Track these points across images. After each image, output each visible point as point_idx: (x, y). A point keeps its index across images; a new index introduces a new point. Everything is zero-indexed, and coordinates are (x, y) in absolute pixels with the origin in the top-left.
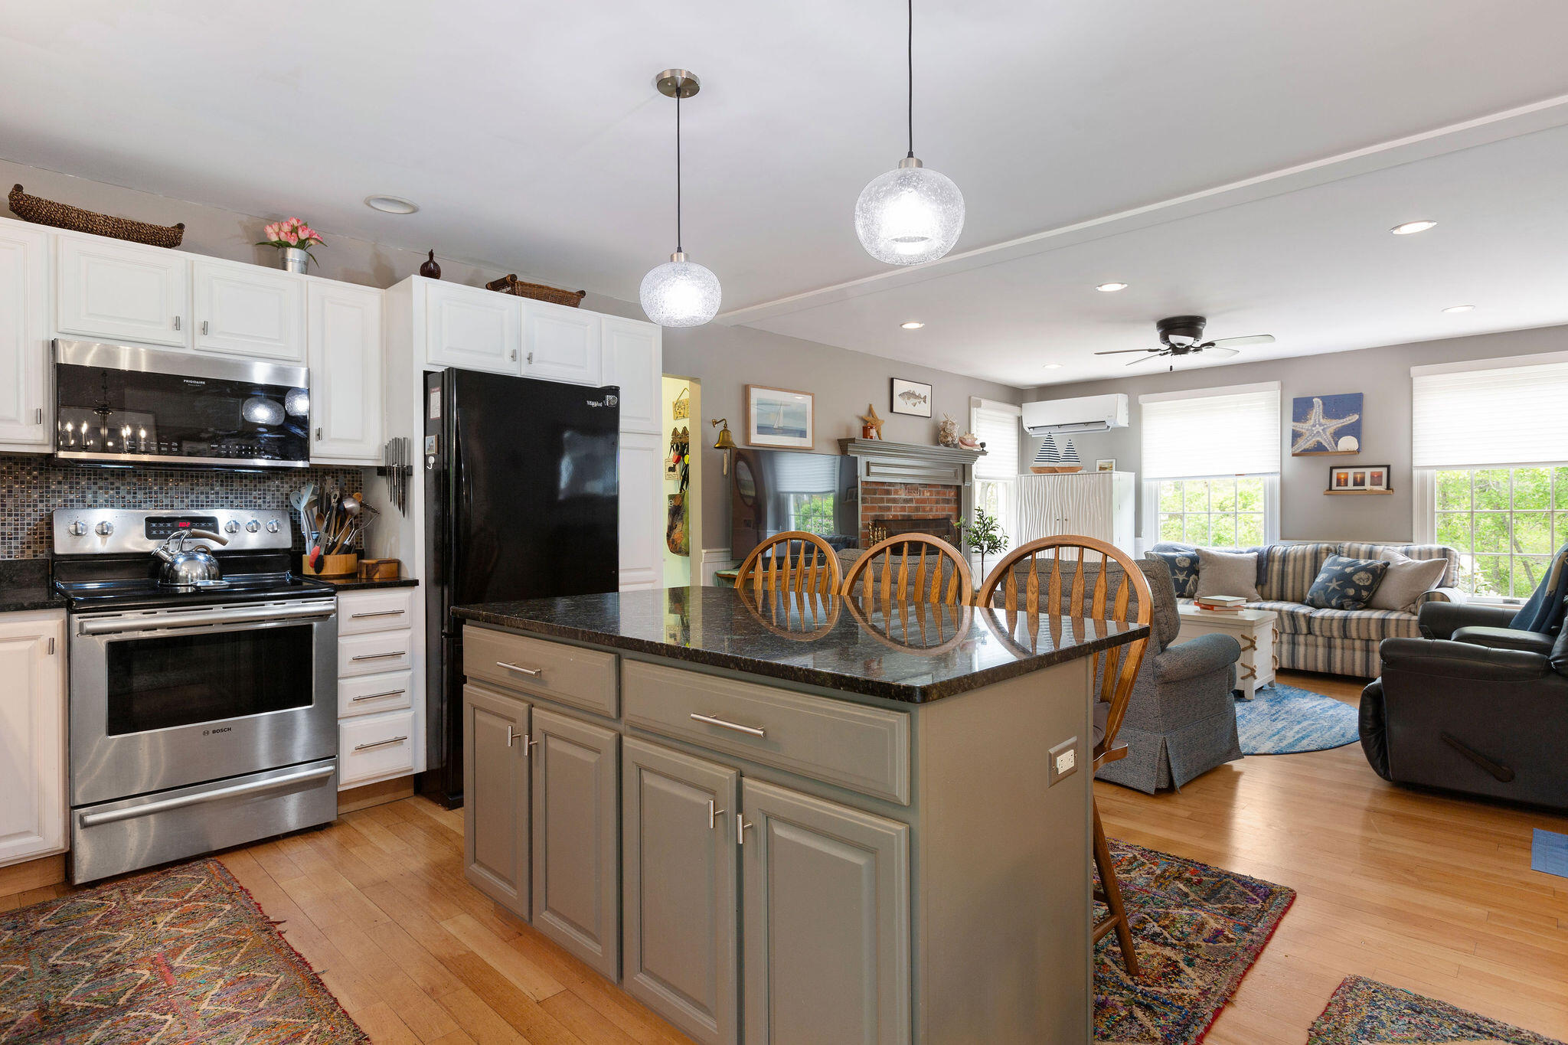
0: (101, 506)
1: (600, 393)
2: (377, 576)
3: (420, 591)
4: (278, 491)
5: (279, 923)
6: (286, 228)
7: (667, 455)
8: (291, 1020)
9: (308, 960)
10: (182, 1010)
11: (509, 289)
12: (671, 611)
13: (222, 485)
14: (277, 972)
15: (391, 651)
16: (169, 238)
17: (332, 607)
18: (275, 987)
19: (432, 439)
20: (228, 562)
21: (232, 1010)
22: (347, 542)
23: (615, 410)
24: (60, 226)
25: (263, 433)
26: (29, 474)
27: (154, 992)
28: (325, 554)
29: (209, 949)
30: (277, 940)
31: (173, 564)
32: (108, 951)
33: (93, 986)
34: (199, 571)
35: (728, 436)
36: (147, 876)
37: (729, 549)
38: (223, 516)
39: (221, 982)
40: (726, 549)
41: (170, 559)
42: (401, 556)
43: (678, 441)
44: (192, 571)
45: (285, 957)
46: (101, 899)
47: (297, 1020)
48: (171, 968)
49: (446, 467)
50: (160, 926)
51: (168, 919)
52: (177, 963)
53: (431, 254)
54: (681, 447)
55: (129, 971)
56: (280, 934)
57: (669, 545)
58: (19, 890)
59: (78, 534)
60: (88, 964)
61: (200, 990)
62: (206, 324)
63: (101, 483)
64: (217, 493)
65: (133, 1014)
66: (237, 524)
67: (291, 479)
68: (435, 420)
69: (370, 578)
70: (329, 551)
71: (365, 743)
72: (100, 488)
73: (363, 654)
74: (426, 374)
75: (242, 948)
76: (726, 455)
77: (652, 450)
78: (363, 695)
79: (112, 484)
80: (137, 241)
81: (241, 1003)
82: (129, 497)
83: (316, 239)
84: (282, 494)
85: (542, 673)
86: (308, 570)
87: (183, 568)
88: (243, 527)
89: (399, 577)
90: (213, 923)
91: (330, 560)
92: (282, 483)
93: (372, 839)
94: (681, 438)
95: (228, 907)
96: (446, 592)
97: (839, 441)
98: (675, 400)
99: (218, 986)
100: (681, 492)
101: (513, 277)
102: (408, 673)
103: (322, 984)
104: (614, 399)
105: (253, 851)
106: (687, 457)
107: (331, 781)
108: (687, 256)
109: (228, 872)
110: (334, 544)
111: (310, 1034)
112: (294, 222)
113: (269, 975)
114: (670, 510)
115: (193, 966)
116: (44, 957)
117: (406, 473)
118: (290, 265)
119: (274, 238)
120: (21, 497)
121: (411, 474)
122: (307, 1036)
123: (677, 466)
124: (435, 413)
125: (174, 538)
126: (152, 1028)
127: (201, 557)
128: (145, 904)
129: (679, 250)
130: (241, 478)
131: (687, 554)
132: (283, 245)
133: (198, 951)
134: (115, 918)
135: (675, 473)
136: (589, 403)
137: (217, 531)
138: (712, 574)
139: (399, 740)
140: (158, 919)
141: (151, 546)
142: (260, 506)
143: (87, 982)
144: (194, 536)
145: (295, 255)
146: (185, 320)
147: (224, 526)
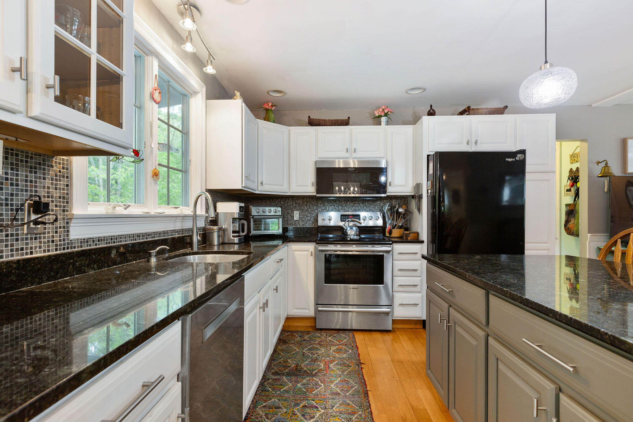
0: (330, 211)
1: (513, 154)
2: (409, 238)
3: (425, 245)
4: (379, 205)
5: (363, 364)
6: (381, 110)
7: (566, 183)
8: (354, 405)
9: (367, 383)
10: (326, 384)
11: (467, 113)
12: (566, 266)
13: (362, 204)
14: (356, 383)
15: (413, 268)
16: (345, 123)
17: (390, 249)
18: (353, 389)
19: (430, 182)
20: (363, 230)
21: (339, 391)
22: (400, 225)
23: (523, 163)
24: (319, 126)
25: (372, 185)
26: (314, 201)
27: (322, 374)
28: (392, 229)
29: (340, 365)
30: (360, 371)
31: (346, 230)
32: (317, 354)
33: (309, 364)
34: (353, 233)
35: (608, 169)
36: (334, 332)
37: (608, 234)
38: (363, 214)
39: (339, 379)
40: (606, 234)
41: (345, 228)
42: (419, 231)
43: (573, 175)
44: (352, 233)
45: (360, 379)
46: (321, 335)
47: (356, 407)
48: (329, 367)
49: (434, 194)
50: (331, 350)
51: (334, 349)
52: (331, 366)
53: (431, 106)
54: (574, 178)
55: (319, 363)
56: (362, 368)
57: (566, 231)
58: (305, 325)
59: (324, 220)
60: (311, 356)
61: (333, 379)
62: (355, 149)
63: (330, 204)
64: (361, 206)
65: (315, 379)
66: (366, 217)
67: (383, 201)
68: (431, 174)
69: (407, 239)
70: (394, 228)
71: (403, 303)
72: (330, 205)
73: (402, 268)
74: (428, 156)
75: (349, 369)
76: (606, 181)
77: (548, 180)
78: (402, 284)
79: (333, 204)
80: (337, 125)
81: (342, 390)
82: (337, 208)
83: (390, 112)
84: (381, 207)
85: (453, 292)
86: (387, 234)
87: (349, 232)
88: (367, 218)
89: (418, 239)
90: (345, 356)
91: (394, 231)
92: (381, 202)
93: (403, 342)
94: (575, 173)
95: (350, 351)
96: (434, 246)
98: (571, 153)
99: (338, 380)
100: (574, 202)
101: (469, 108)
102: (420, 278)
103: (368, 396)
104: (522, 156)
105: (364, 332)
106: (579, 184)
107: (391, 314)
108: (551, 65)
109: (355, 338)
110: (396, 225)
111: (358, 415)
112: (384, 107)
113: (353, 383)
114: (566, 212)
115: (335, 369)
116: (303, 349)
117: (420, 197)
118: (382, 123)
119: (377, 115)
120: (312, 208)
121: (422, 198)
122: (356, 415)
123: (572, 189)
124: (431, 172)
125: (347, 221)
126: (317, 387)
127: (354, 228)
128: (330, 341)
129: (546, 62)
130: (368, 201)
131: (578, 235)
132: (380, 117)
133: (337, 364)
134: (322, 343)
135: (571, 192)
136: (507, 159)
137: (360, 220)
138: (596, 247)
139: (416, 305)
140: (332, 348)
141: (341, 224)
142: (374, 211)
143: (309, 362)
144: (353, 221)
145: (384, 119)
146: (349, 148)
147: (362, 218)
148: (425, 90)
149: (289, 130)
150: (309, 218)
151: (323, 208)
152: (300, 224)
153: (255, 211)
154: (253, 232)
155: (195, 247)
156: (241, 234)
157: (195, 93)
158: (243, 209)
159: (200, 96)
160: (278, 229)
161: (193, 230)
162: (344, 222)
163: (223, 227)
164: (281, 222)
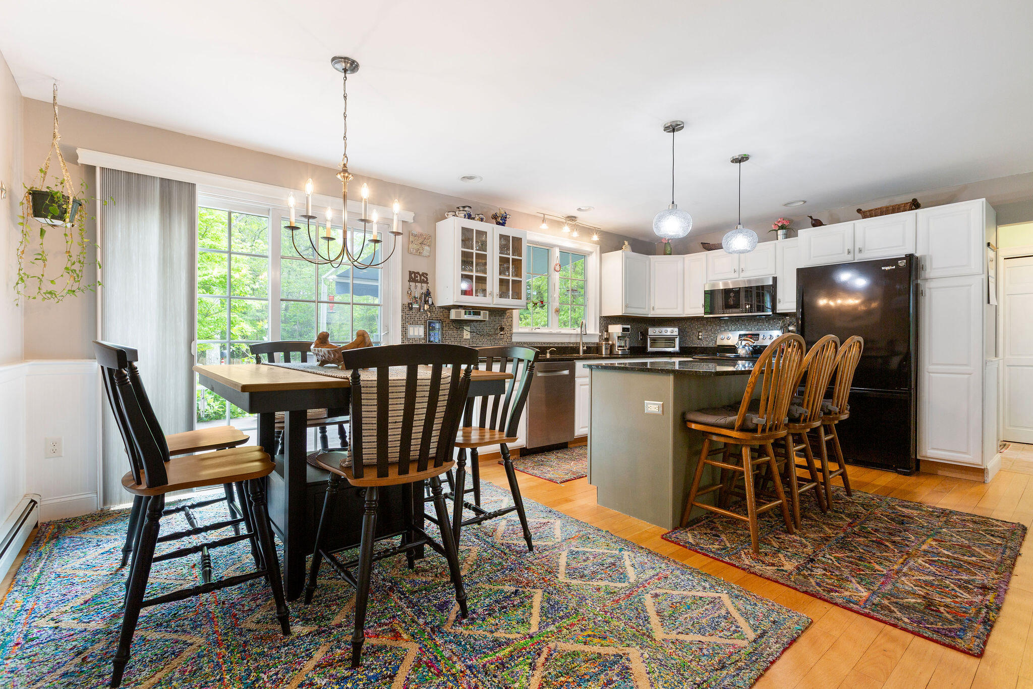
0: (732, 330)
20: (756, 349)
34: (744, 351)
38: (764, 333)
41: (738, 347)
59: (722, 339)
62: (742, 269)
66: (765, 336)
74: (797, 272)
82: (740, 328)
101: (859, 211)
104: (904, 262)
112: (779, 220)
118: (779, 237)
127: (748, 348)
136: (883, 268)
137: (758, 339)
141: (736, 343)
144: (745, 340)
145: (780, 232)
146: (737, 269)
147: (761, 337)
148: (805, 202)
149: (684, 258)
150: (712, 338)
151: (726, 328)
152: (704, 344)
153: (653, 331)
154: (650, 349)
155: (581, 353)
156: (625, 348)
157: (591, 253)
158: (627, 330)
159: (594, 254)
160: (674, 347)
161: (580, 343)
162: (740, 342)
163: (610, 342)
164: (677, 341)
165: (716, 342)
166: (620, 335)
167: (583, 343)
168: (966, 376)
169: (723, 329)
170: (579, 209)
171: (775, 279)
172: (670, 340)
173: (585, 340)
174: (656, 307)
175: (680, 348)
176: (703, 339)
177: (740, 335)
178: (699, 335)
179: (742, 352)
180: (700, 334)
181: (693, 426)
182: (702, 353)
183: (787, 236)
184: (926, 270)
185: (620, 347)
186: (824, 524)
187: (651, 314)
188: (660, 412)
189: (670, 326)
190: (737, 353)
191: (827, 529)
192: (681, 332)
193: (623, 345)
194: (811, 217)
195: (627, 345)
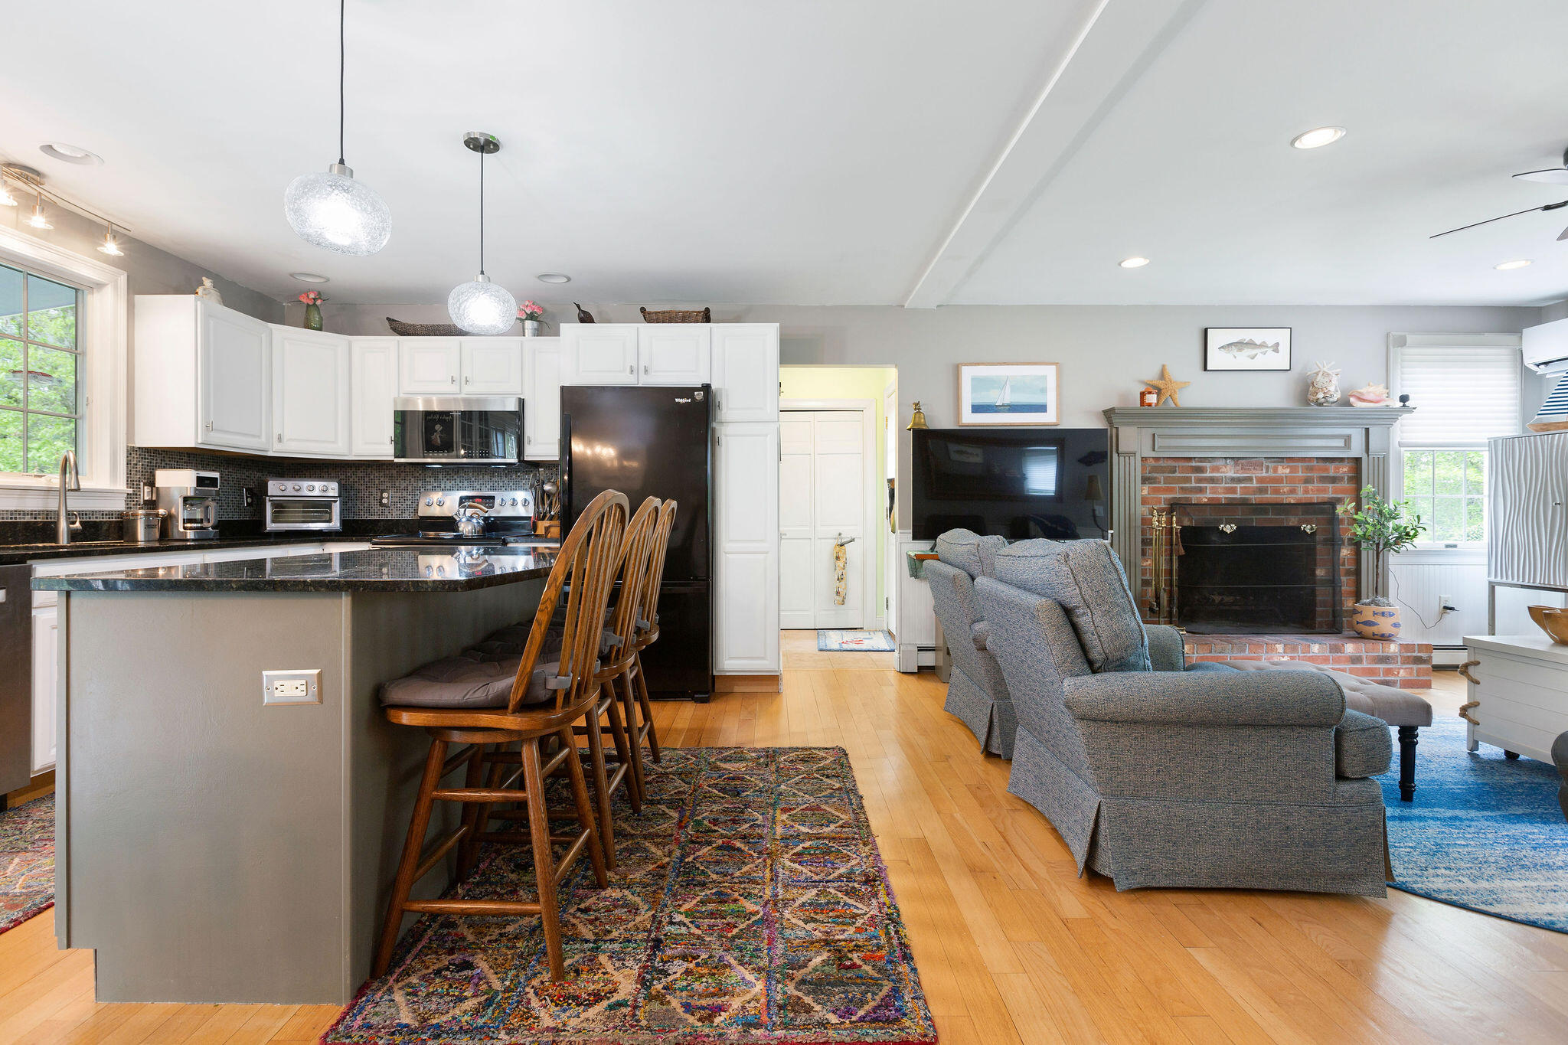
13: (506, 477)
22: (553, 513)
28: (539, 520)
34: (470, 527)
35: (920, 418)
41: (459, 520)
59: (428, 505)
62: (466, 378)
66: (504, 500)
74: (562, 391)
77: (766, 435)
87: (462, 526)
88: (508, 502)
97: (1104, 412)
101: (643, 310)
104: (700, 394)
112: (527, 303)
118: (527, 332)
127: (474, 521)
132: (523, 320)
136: (677, 400)
137: (492, 506)
141: (456, 512)
144: (470, 507)
145: (529, 324)
146: (456, 377)
147: (498, 501)
148: (569, 279)
149: (350, 344)
150: (409, 503)
151: (435, 484)
152: (393, 515)
153: (276, 488)
154: (271, 526)
155: (63, 539)
156: (205, 524)
157: (100, 286)
158: (213, 482)
159: (109, 291)
160: (330, 521)
161: (57, 513)
162: (462, 510)
163: (161, 511)
164: (336, 508)
165: (416, 511)
166: (191, 493)
167: (69, 514)
168: (762, 556)
169: (429, 487)
170: (49, 149)
171: (522, 403)
172: (321, 507)
173: (76, 504)
174: (285, 438)
175: (343, 522)
176: (390, 504)
177: (461, 499)
178: (382, 498)
179: (466, 528)
180: (385, 495)
181: (406, 718)
182: (390, 532)
183: (538, 332)
184: (721, 410)
185: (190, 521)
186: (645, 837)
187: (275, 450)
188: (312, 697)
189: (319, 476)
190: (458, 531)
191: (653, 849)
192: (346, 493)
193: (199, 516)
194: (578, 306)
195: (212, 516)
